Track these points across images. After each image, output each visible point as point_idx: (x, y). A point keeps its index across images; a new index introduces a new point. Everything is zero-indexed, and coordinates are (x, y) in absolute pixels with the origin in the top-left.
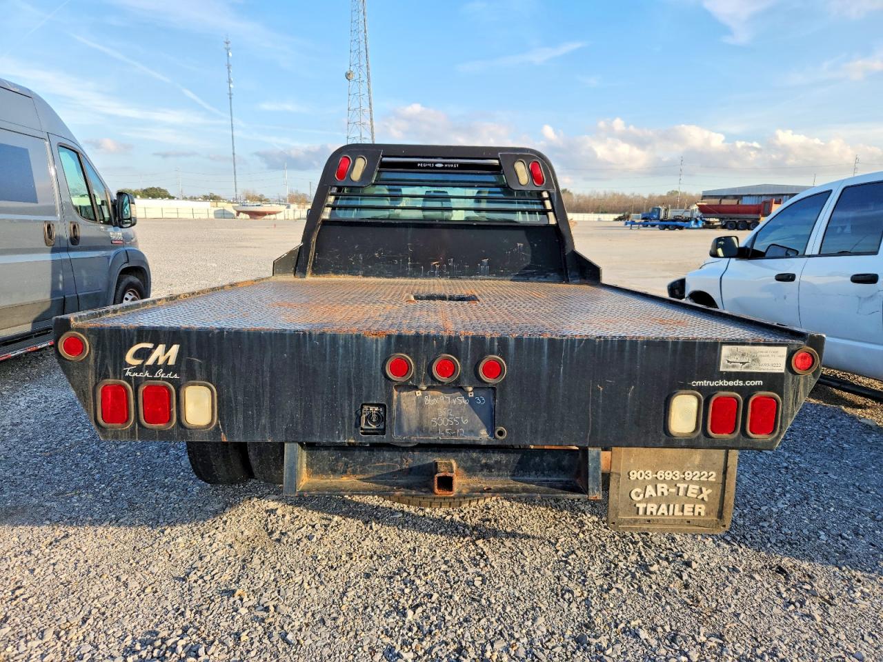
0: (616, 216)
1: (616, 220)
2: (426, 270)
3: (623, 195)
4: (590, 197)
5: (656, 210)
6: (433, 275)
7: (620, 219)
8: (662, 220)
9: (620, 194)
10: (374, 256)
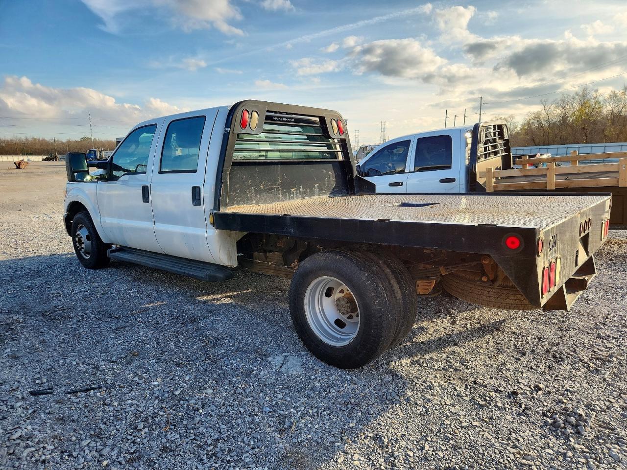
0: (44, 157)
1: (44, 160)
2: (289, 196)
3: (44, 140)
4: (11, 140)
5: (92, 152)
6: (293, 198)
7: (47, 159)
8: (99, 160)
9: (41, 139)
10: (260, 188)
